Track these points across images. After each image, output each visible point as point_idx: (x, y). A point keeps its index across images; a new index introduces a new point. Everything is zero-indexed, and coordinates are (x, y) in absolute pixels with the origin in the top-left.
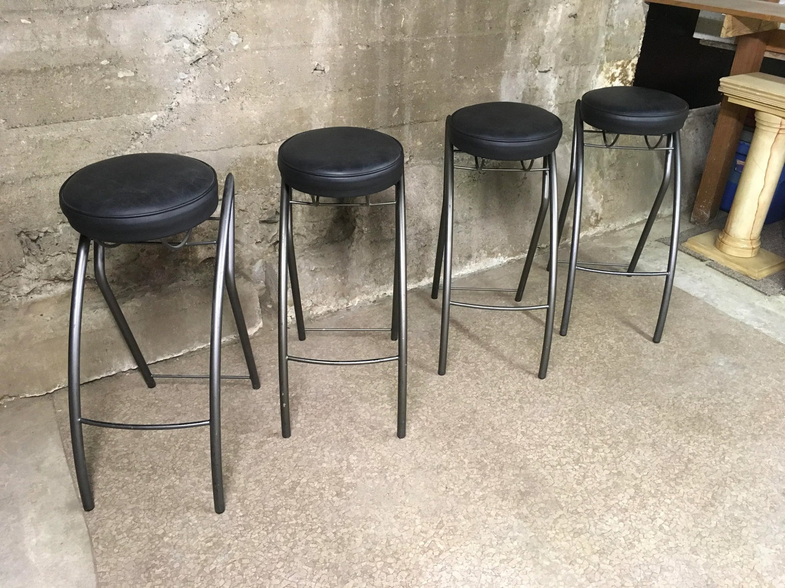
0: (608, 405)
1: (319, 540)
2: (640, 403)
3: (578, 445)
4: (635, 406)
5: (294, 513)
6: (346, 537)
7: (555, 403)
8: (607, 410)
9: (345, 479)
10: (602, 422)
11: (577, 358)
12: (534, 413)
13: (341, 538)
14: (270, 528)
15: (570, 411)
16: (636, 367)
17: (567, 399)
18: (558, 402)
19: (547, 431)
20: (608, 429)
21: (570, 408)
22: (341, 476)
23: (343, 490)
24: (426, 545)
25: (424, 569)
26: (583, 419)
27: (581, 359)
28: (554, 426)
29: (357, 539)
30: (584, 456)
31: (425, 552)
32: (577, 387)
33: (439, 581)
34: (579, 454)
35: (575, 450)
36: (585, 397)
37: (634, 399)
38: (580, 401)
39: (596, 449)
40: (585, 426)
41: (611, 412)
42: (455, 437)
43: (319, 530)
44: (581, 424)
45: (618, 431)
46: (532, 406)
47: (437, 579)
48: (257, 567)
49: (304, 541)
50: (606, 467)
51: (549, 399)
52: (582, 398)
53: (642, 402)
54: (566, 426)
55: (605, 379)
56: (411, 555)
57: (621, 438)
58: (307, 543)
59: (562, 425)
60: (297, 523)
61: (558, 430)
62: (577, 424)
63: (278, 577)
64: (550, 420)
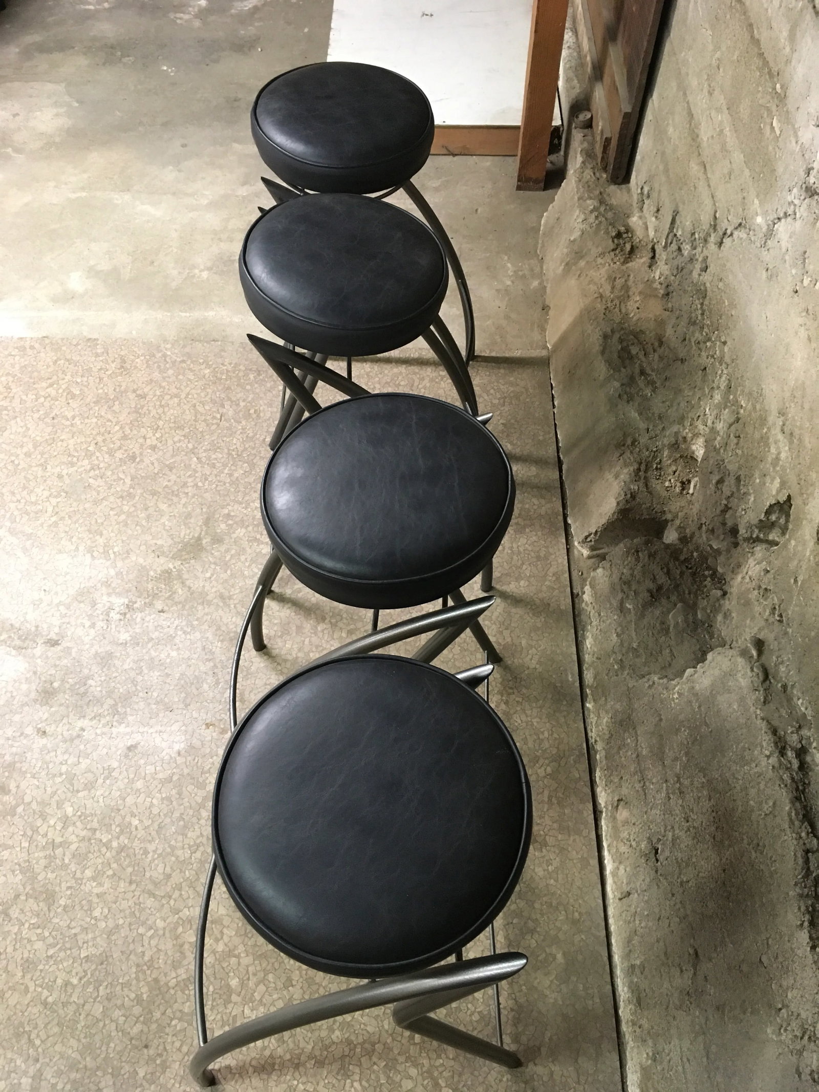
0: (111, 924)
1: (190, 480)
2: (75, 981)
3: (89, 803)
4: (77, 968)
5: (236, 475)
6: (175, 499)
7: (173, 843)
8: (106, 910)
9: (244, 530)
10: (93, 879)
11: (234, 982)
12: (180, 794)
13: (177, 496)
14: (234, 453)
15: (146, 852)
16: (141, 1073)
17: (168, 870)
18: (173, 848)
19: (139, 784)
20: (78, 875)
21: (150, 856)
22: (250, 528)
23: (230, 522)
24: (111, 552)
25: (91, 536)
26: (118, 853)
27: (229, 990)
28: (140, 800)
29: (166, 505)
30: (69, 794)
31: (105, 546)
32: (177, 911)
33: (70, 540)
34: (78, 791)
35: (86, 793)
36: (150, 902)
37: (90, 983)
38: (150, 887)
39: (66, 821)
40: (107, 845)
41: (96, 913)
42: (215, 666)
43: (200, 484)
44: (115, 844)
45: (64, 885)
46: (193, 804)
47: (73, 540)
48: (202, 432)
49: (199, 469)
50: (34, 806)
51: (187, 841)
52: (152, 894)
53: (74, 987)
54: (127, 819)
55: (156, 980)
56: (112, 534)
57: (51, 876)
58: (195, 471)
59: (133, 815)
60: (223, 473)
61: (130, 800)
62: (118, 838)
63: (180, 441)
64: (152, 805)
